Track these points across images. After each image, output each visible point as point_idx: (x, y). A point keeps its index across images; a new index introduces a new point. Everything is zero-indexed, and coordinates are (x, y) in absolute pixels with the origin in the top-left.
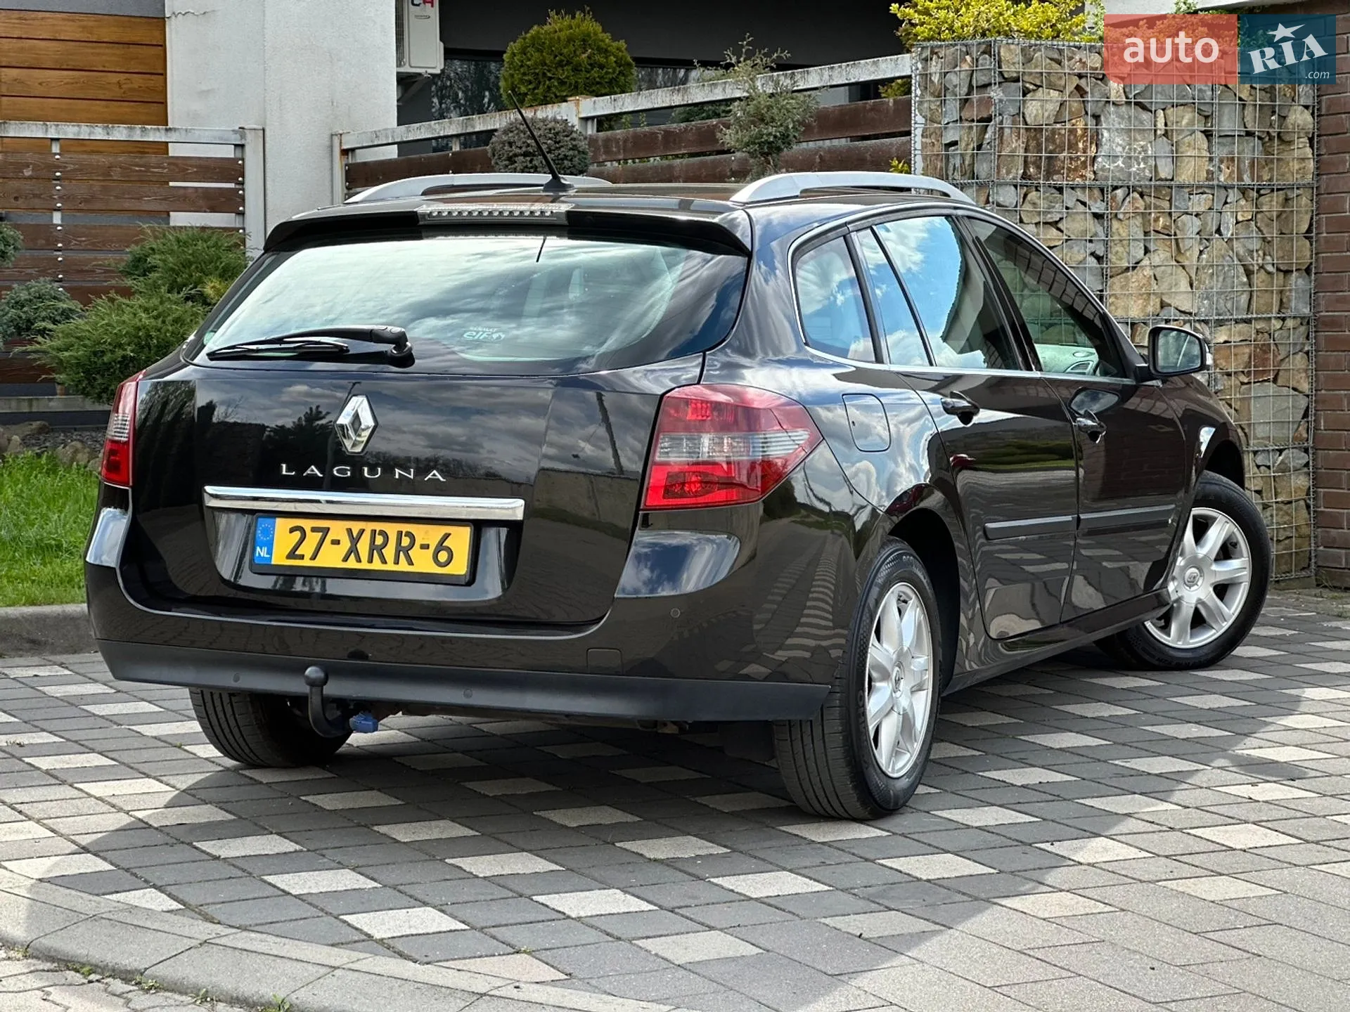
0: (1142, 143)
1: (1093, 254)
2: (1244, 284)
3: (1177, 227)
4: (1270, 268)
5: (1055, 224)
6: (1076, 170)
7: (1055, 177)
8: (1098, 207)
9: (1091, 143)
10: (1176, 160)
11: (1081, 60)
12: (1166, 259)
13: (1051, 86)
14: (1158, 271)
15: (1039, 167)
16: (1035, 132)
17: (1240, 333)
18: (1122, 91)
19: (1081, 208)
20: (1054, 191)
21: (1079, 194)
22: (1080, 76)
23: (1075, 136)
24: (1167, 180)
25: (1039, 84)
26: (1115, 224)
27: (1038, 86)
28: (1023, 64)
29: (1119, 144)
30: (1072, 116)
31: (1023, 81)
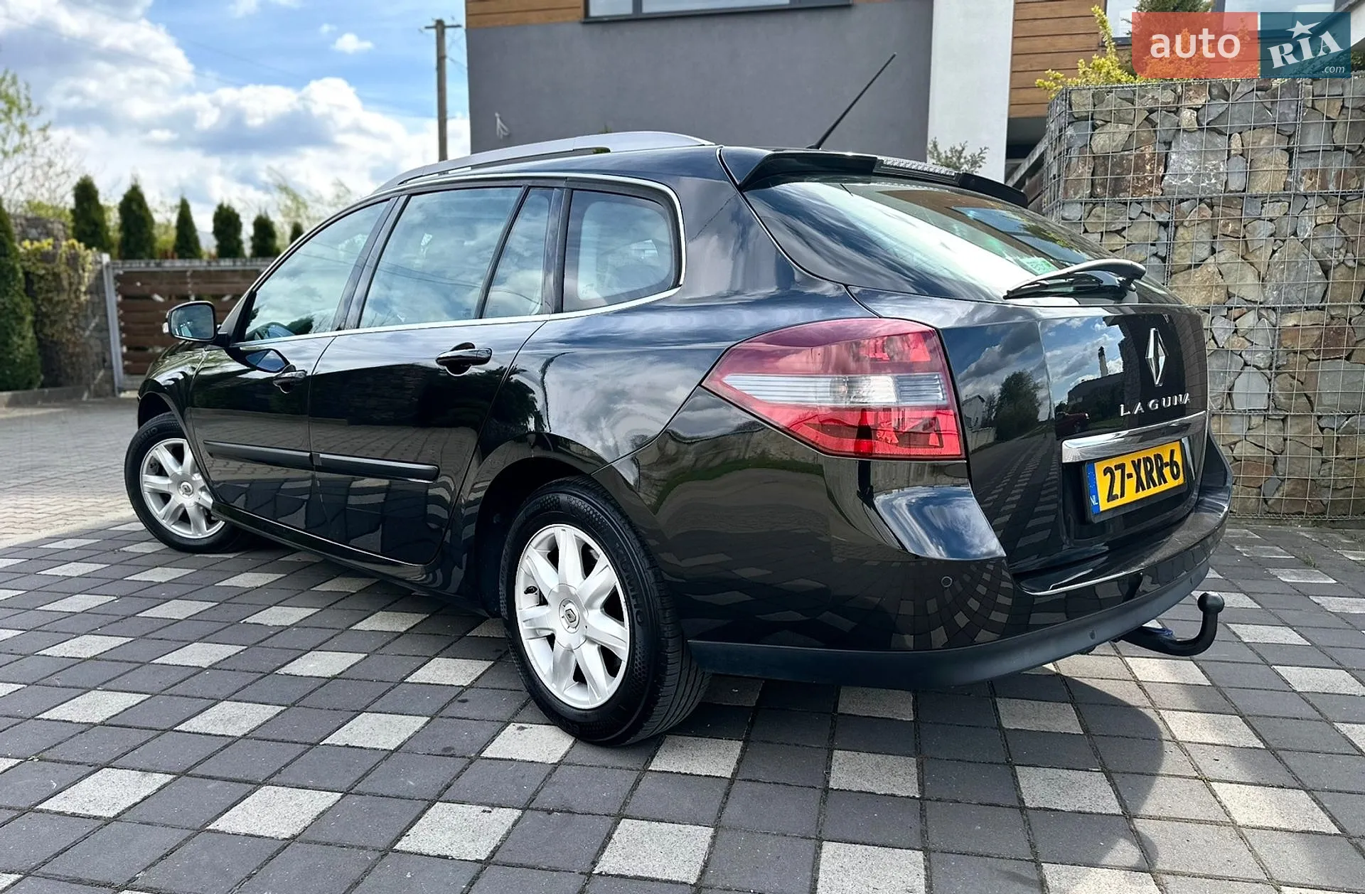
0: (1214, 162)
1: (1156, 255)
2: (1319, 277)
3: (1248, 232)
4: (1351, 264)
5: (1119, 232)
6: (1143, 187)
7: (1121, 195)
8: (1163, 217)
9: (1158, 165)
10: (1250, 175)
11: (1153, 97)
12: (1232, 257)
13: (1120, 121)
14: (1223, 268)
15: (1105, 188)
16: (1100, 161)
17: (1310, 318)
18: (1194, 120)
19: (1145, 218)
20: (1121, 205)
21: (1145, 207)
22: (1151, 111)
23: (1144, 160)
24: (1237, 192)
25: (1108, 119)
26: (1181, 230)
27: (1107, 122)
28: (1095, 105)
29: (1188, 164)
30: (1141, 143)
31: (1092, 119)
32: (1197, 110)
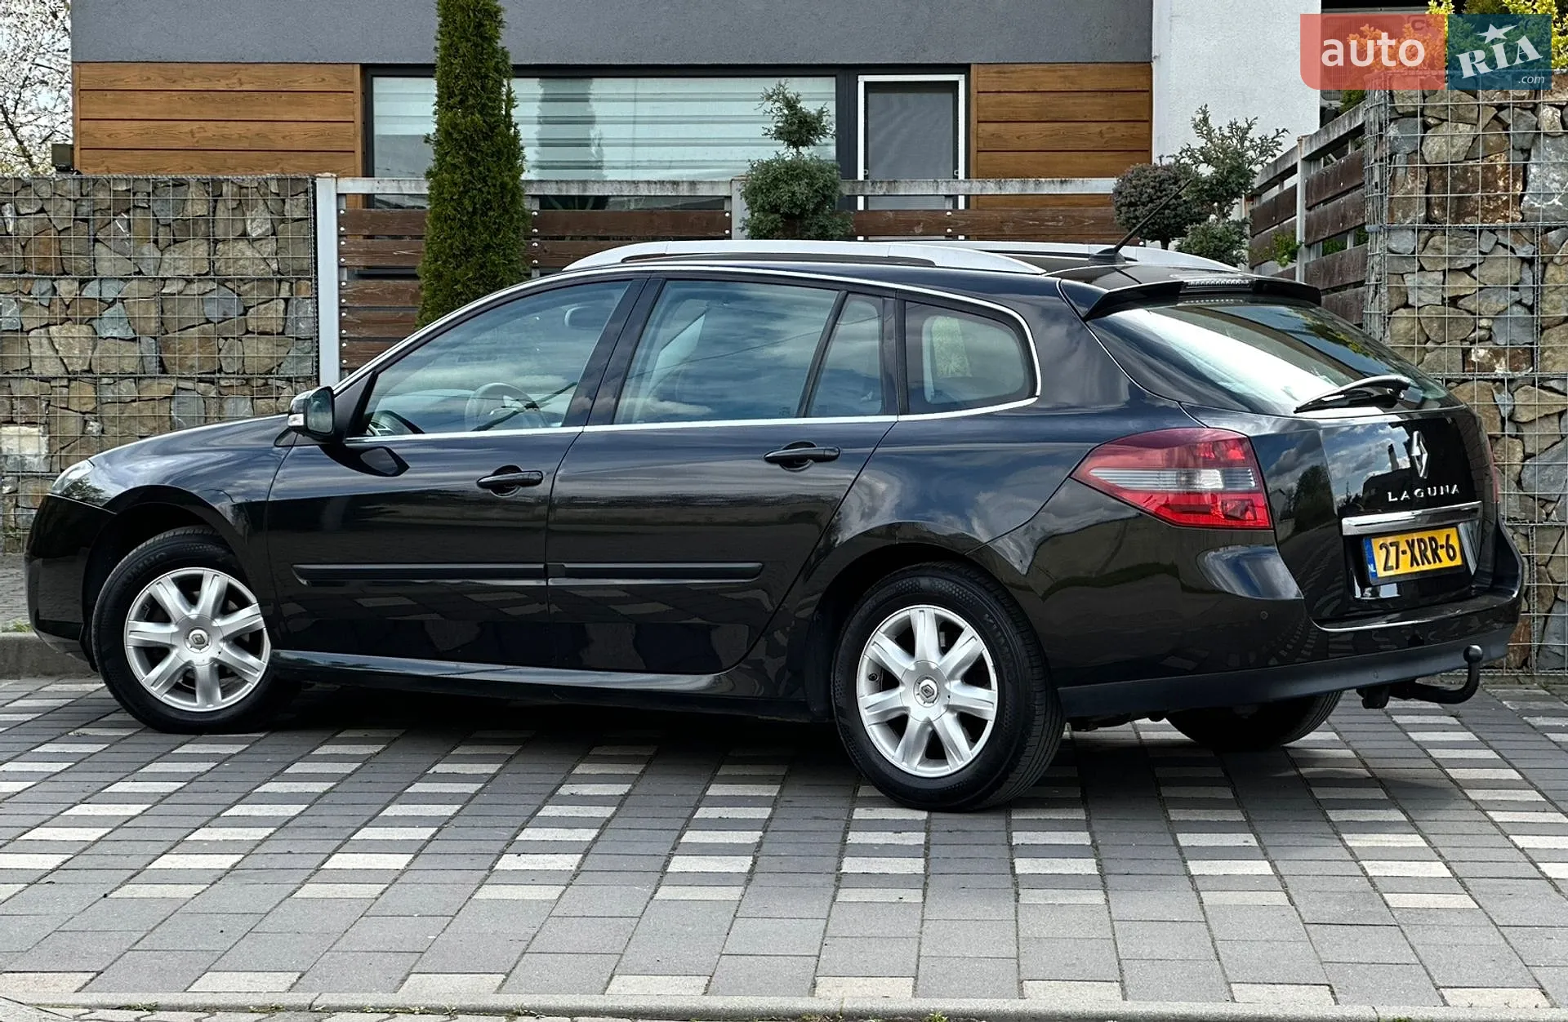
1: (1519, 302)
5: (1468, 270)
6: (1496, 209)
7: (1467, 219)
8: (1525, 251)
9: (1515, 181)
13: (1460, 119)
15: (1445, 209)
16: (1435, 174)
18: (1557, 120)
19: (1501, 252)
20: (1467, 234)
21: (1501, 237)
22: (1500, 108)
23: (1494, 173)
25: (1444, 117)
26: (1551, 269)
27: (1443, 120)
28: (1424, 97)
29: (1554, 180)
30: (1489, 151)
31: (1422, 115)
32: (1561, 108)
